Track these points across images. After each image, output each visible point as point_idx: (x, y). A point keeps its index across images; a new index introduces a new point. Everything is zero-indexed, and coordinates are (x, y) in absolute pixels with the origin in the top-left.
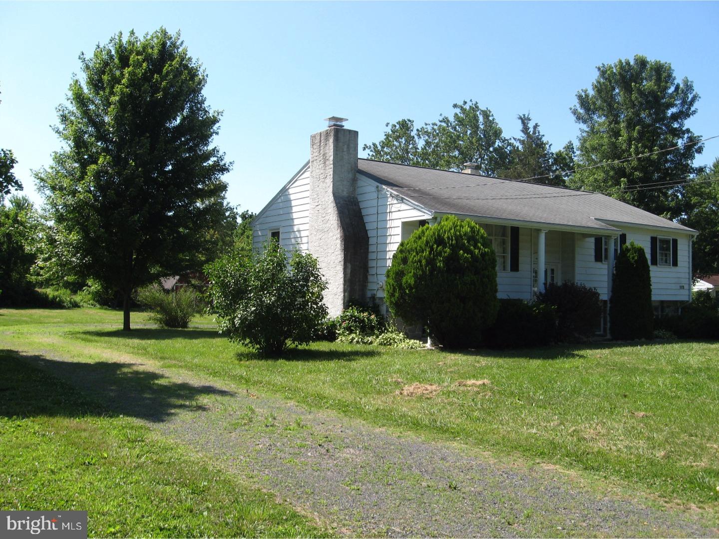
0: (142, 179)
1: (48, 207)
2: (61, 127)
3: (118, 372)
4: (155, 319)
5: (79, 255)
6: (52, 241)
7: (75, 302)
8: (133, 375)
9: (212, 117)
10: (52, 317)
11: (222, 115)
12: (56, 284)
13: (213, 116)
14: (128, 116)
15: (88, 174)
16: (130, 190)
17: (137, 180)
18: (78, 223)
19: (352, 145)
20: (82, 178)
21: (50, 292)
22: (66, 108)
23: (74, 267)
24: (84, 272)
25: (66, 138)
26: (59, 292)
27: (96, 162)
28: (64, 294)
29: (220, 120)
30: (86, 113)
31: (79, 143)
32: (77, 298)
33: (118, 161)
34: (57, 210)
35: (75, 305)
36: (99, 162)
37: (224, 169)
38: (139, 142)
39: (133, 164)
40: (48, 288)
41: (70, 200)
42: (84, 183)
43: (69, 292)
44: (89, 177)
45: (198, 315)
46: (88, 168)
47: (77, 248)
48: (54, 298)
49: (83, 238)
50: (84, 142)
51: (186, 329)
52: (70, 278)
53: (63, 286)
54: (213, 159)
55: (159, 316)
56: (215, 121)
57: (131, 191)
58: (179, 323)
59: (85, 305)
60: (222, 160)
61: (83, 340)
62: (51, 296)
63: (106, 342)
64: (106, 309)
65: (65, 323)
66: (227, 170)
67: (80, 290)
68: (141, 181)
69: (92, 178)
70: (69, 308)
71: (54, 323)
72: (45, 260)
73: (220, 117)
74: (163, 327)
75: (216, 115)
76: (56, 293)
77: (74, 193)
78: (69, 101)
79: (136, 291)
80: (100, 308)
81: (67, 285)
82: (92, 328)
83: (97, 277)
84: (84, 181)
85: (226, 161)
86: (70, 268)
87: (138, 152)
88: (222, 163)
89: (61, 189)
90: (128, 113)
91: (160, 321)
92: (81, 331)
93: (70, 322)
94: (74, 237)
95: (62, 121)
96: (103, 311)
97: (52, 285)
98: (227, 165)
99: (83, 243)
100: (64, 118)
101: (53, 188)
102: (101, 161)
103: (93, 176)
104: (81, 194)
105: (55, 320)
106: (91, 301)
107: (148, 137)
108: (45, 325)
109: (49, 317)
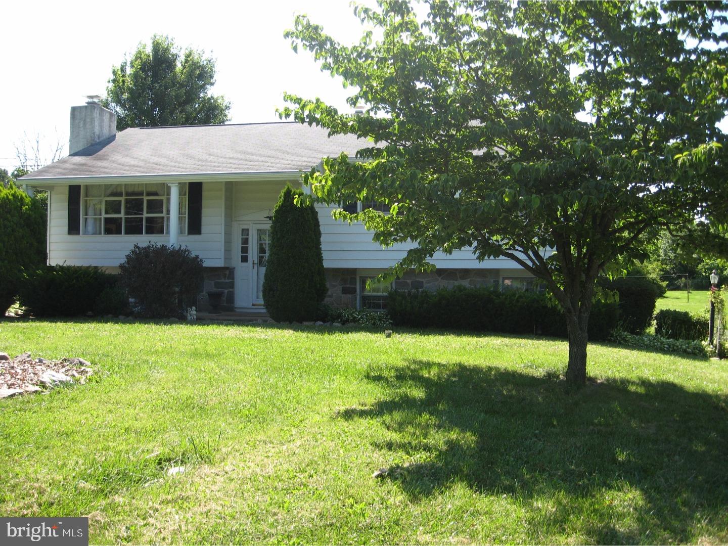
19: (88, 120)
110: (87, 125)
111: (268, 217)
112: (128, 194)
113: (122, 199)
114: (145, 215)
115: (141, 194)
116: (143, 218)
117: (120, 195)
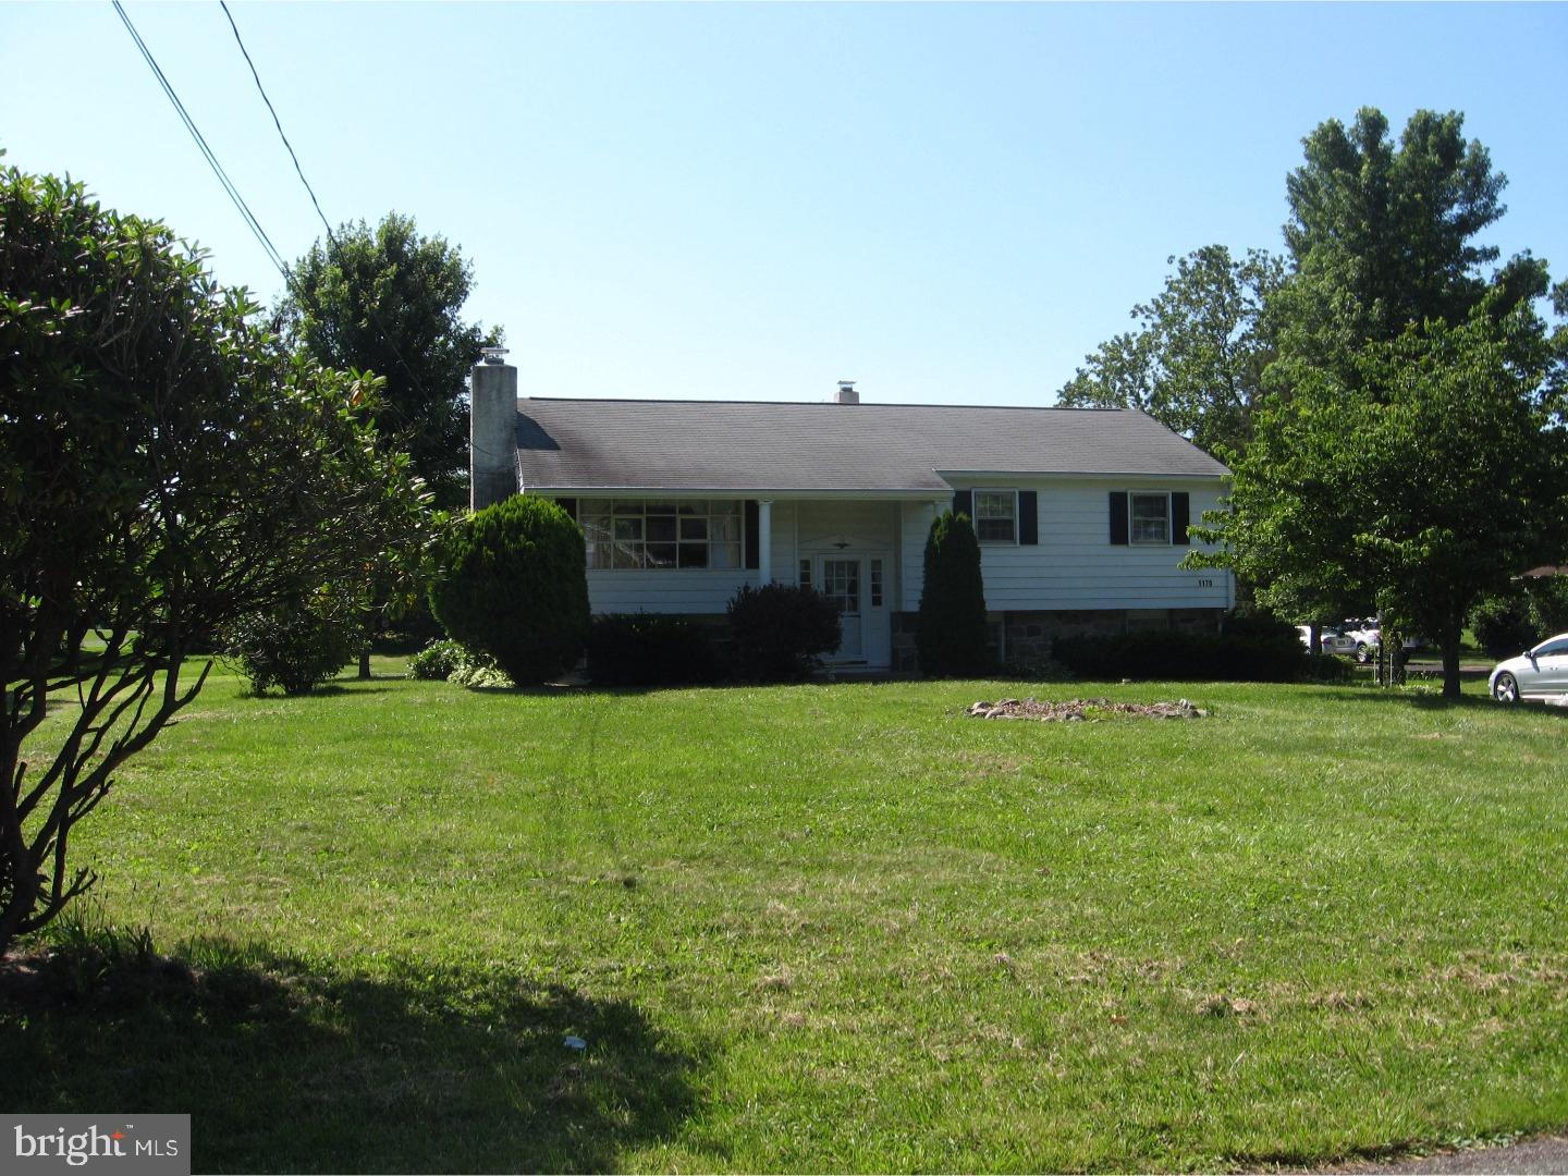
110: (504, 399)
111: (839, 545)
112: (650, 510)
113: (643, 517)
114: (679, 540)
115: (671, 510)
116: (675, 545)
117: (641, 512)
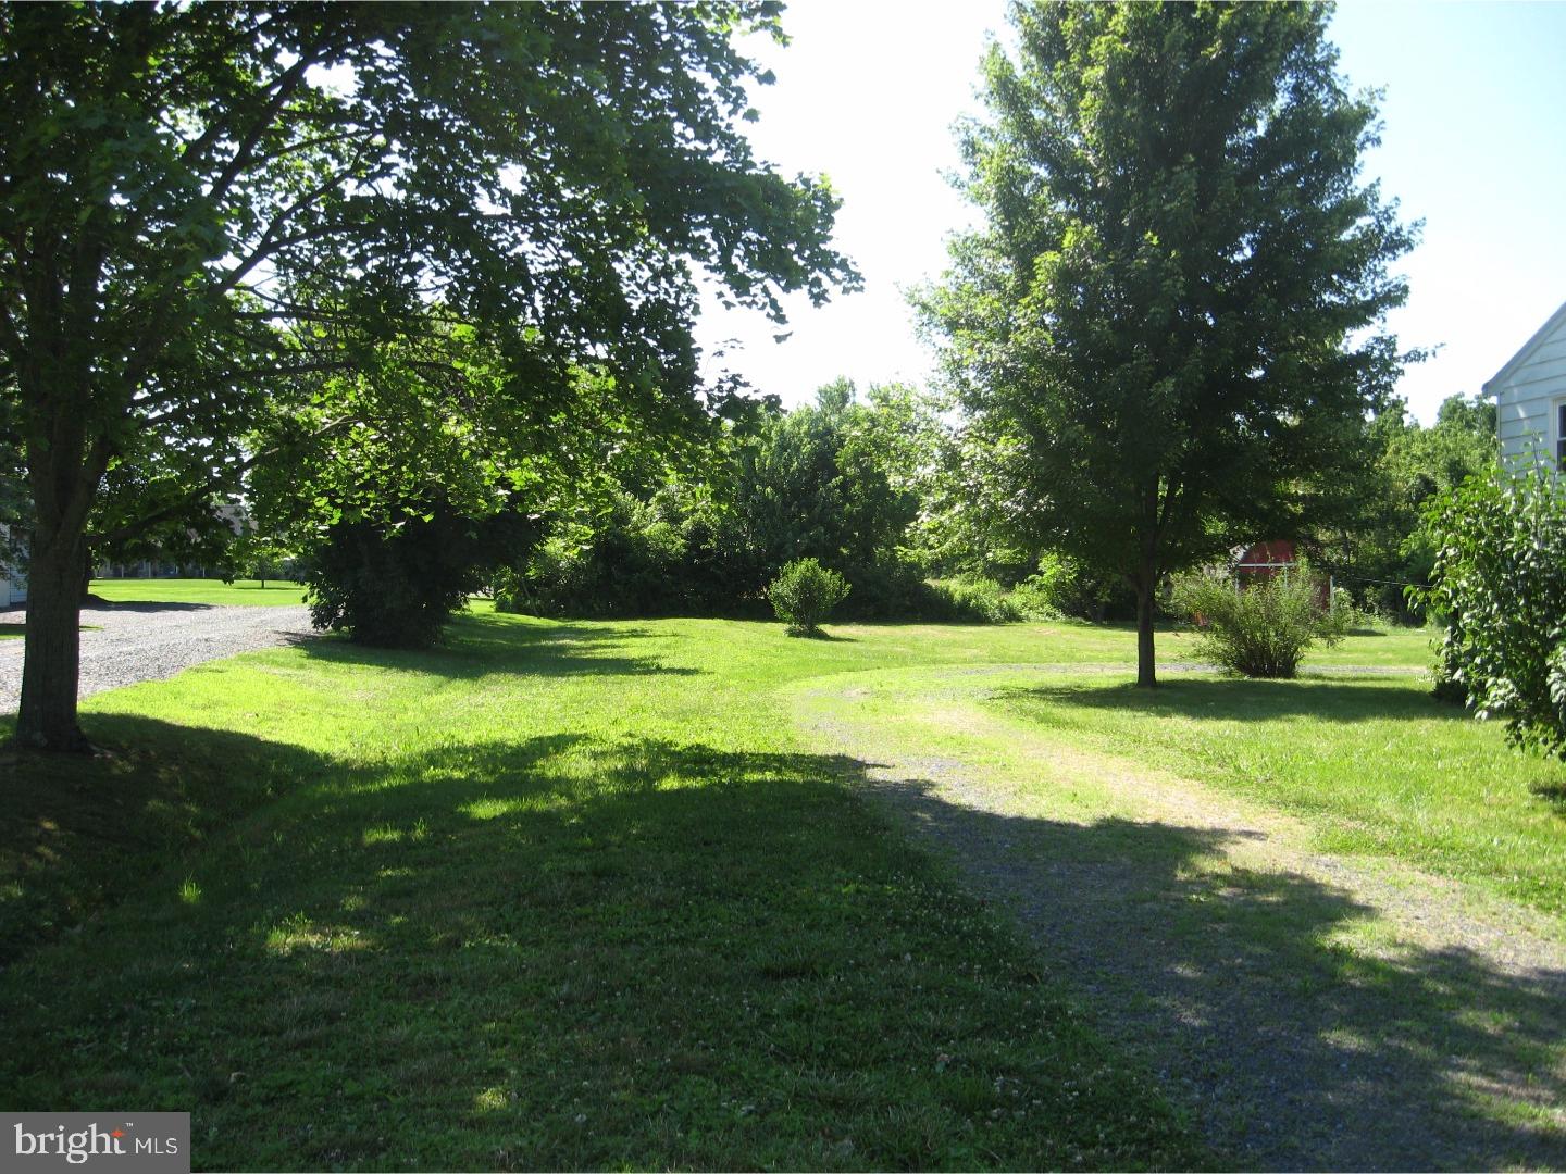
0: (1182, 279)
1: (941, 376)
2: (965, 171)
3: (1182, 876)
4: (1210, 654)
5: (1022, 491)
6: (952, 460)
7: (1011, 608)
8: (1238, 891)
9: (1356, 108)
10: (963, 645)
11: (1382, 99)
12: (969, 570)
13: (1358, 103)
14: (1133, 115)
15: (1039, 277)
16: (1152, 310)
17: (1168, 282)
18: (1018, 410)
20: (1024, 290)
21: (956, 587)
22: (974, 120)
23: (1010, 527)
24: (1033, 535)
25: (978, 198)
26: (975, 586)
27: (1057, 246)
28: (986, 592)
29: (1376, 110)
30: (1025, 126)
31: (1012, 204)
32: (1015, 599)
33: (1115, 238)
34: (965, 383)
35: (1012, 616)
36: (1066, 243)
37: (1397, 244)
38: (1168, 181)
39: (1155, 242)
40: (951, 577)
41: (997, 352)
42: (1029, 305)
43: (996, 585)
44: (1042, 284)
45: (1318, 642)
46: (1036, 261)
47: (1018, 475)
48: (966, 600)
49: (1031, 448)
50: (1024, 201)
51: (1292, 681)
52: (1001, 554)
53: (985, 571)
54: (1363, 221)
55: (1220, 645)
56: (1365, 115)
57: (1154, 314)
58: (1272, 666)
59: (1032, 614)
60: (1389, 219)
61: (1042, 719)
62: (957, 597)
63: (1105, 730)
64: (1079, 624)
65: (992, 662)
66: (1408, 245)
67: (1021, 582)
68: (1179, 285)
69: (1050, 287)
70: (998, 623)
71: (965, 661)
72: (939, 508)
73: (1377, 103)
74: (1230, 674)
75: (1365, 99)
76: (969, 589)
77: (1004, 334)
78: (981, 99)
79: (1168, 584)
80: (1066, 623)
81: (993, 570)
82: (1057, 678)
83: (1067, 547)
84: (1028, 298)
85: (1403, 219)
86: (1000, 527)
87: (1167, 207)
88: (1390, 228)
89: (973, 324)
90: (1133, 107)
91: (1224, 658)
92: (1031, 686)
93: (1001, 659)
94: (1006, 448)
95: (967, 155)
96: (1074, 629)
97: (961, 571)
98: (1404, 233)
99: (1030, 464)
100: (971, 149)
101: (952, 326)
102: (1069, 240)
103: (1053, 282)
104: (1022, 333)
105: (968, 653)
106: (1047, 606)
107: (1192, 165)
108: (945, 667)
109: (954, 643)
